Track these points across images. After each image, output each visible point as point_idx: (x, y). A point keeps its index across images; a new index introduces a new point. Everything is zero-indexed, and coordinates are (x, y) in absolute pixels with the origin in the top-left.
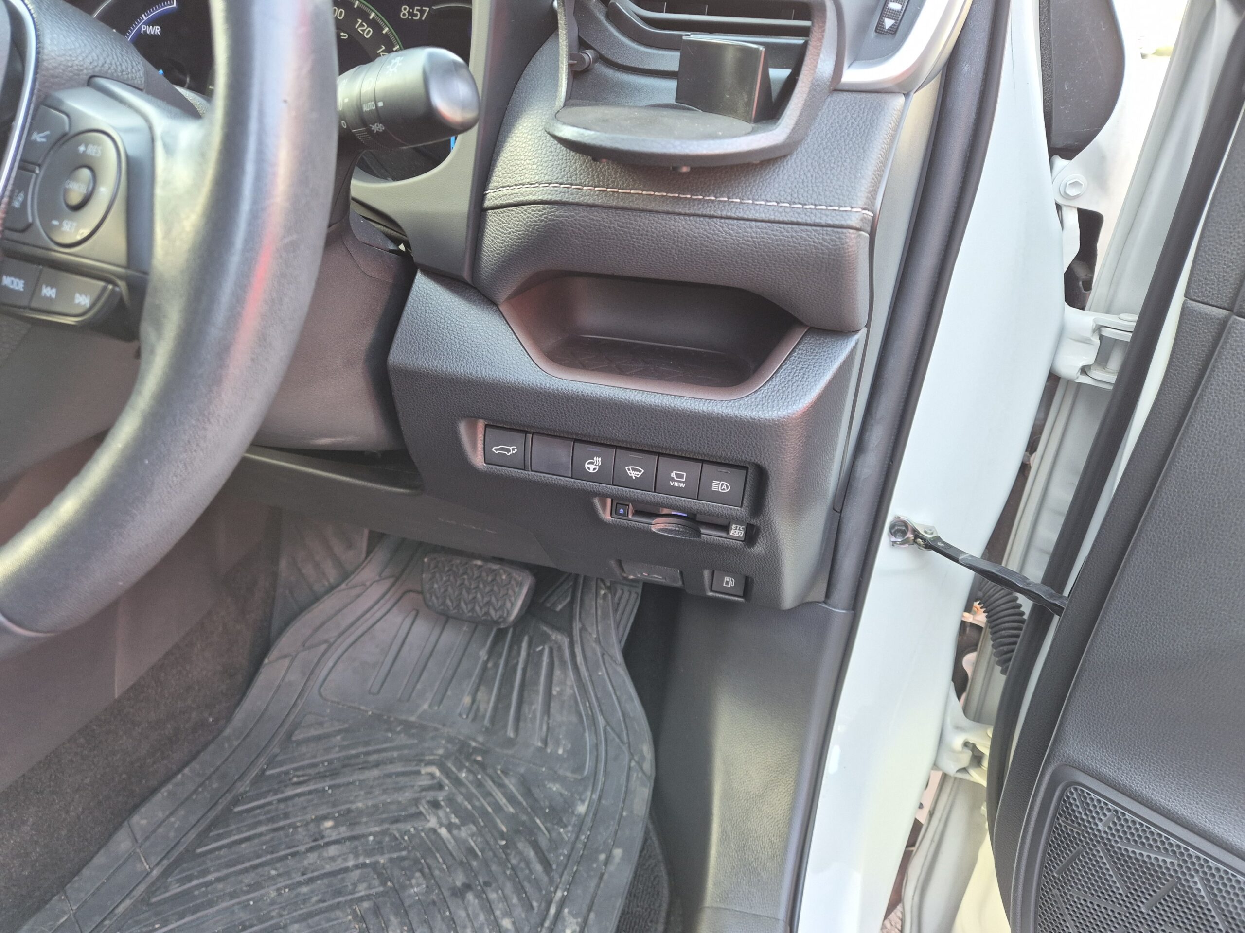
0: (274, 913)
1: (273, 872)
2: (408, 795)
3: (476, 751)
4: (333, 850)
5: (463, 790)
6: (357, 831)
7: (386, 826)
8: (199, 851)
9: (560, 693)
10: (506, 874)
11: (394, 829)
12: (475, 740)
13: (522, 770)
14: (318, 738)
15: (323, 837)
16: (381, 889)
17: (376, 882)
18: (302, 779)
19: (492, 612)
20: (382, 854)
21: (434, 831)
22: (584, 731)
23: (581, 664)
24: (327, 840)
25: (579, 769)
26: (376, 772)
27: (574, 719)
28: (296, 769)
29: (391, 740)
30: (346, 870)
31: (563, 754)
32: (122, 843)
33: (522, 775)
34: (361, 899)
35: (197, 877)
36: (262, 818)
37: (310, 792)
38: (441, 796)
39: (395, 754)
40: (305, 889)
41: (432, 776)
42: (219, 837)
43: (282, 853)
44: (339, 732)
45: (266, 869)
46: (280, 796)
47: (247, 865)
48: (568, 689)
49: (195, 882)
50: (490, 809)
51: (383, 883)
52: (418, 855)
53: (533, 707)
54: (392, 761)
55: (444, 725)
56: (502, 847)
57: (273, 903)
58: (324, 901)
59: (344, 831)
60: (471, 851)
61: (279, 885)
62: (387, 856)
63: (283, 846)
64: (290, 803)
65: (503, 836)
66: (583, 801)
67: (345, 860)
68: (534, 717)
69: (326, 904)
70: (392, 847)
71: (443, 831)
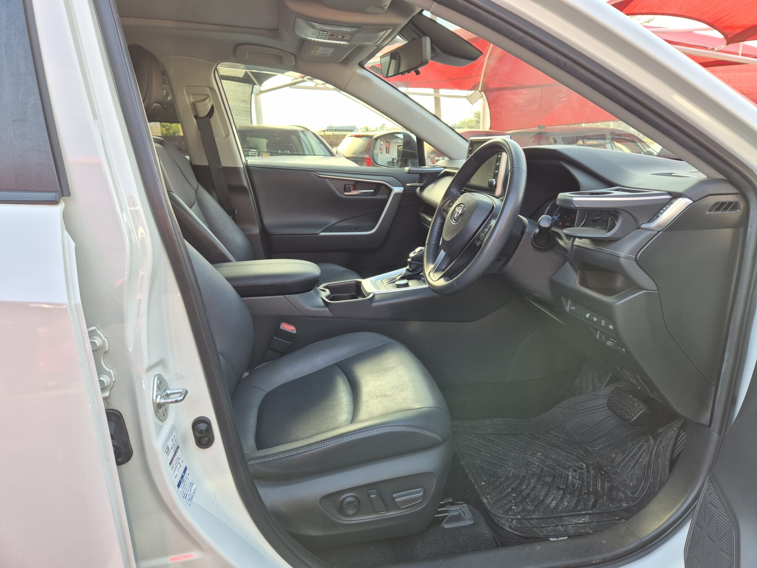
0: (509, 458)
1: (516, 452)
2: (569, 464)
3: (604, 470)
4: (535, 459)
5: (588, 474)
6: (546, 460)
7: (555, 464)
8: (503, 436)
9: (641, 462)
10: (579, 497)
11: (557, 467)
12: (606, 468)
13: (615, 485)
14: (556, 436)
15: (535, 455)
16: (539, 473)
17: (539, 471)
18: (542, 441)
19: (627, 415)
20: (547, 468)
21: (568, 475)
22: (643, 481)
23: (654, 454)
24: (536, 456)
25: (633, 493)
26: (565, 453)
27: (642, 474)
28: (542, 438)
29: (578, 450)
30: (535, 464)
31: (631, 485)
32: (488, 422)
33: (613, 486)
34: (532, 471)
35: (498, 440)
36: (524, 441)
37: (542, 445)
38: (579, 471)
39: (576, 454)
40: (520, 460)
41: (582, 466)
42: (510, 437)
43: (522, 451)
44: (563, 438)
45: (515, 450)
46: (533, 441)
47: (512, 446)
48: (645, 461)
49: (497, 440)
50: (592, 484)
51: (540, 472)
52: (557, 475)
53: (630, 464)
54: (572, 454)
55: (599, 457)
56: (585, 492)
57: (511, 456)
58: (523, 465)
59: (542, 457)
60: (574, 486)
61: (515, 455)
62: (548, 469)
63: (524, 449)
64: (534, 444)
65: (588, 490)
66: (627, 503)
67: (536, 462)
68: (629, 467)
69: (522, 465)
70: (552, 469)
71: (570, 477)
